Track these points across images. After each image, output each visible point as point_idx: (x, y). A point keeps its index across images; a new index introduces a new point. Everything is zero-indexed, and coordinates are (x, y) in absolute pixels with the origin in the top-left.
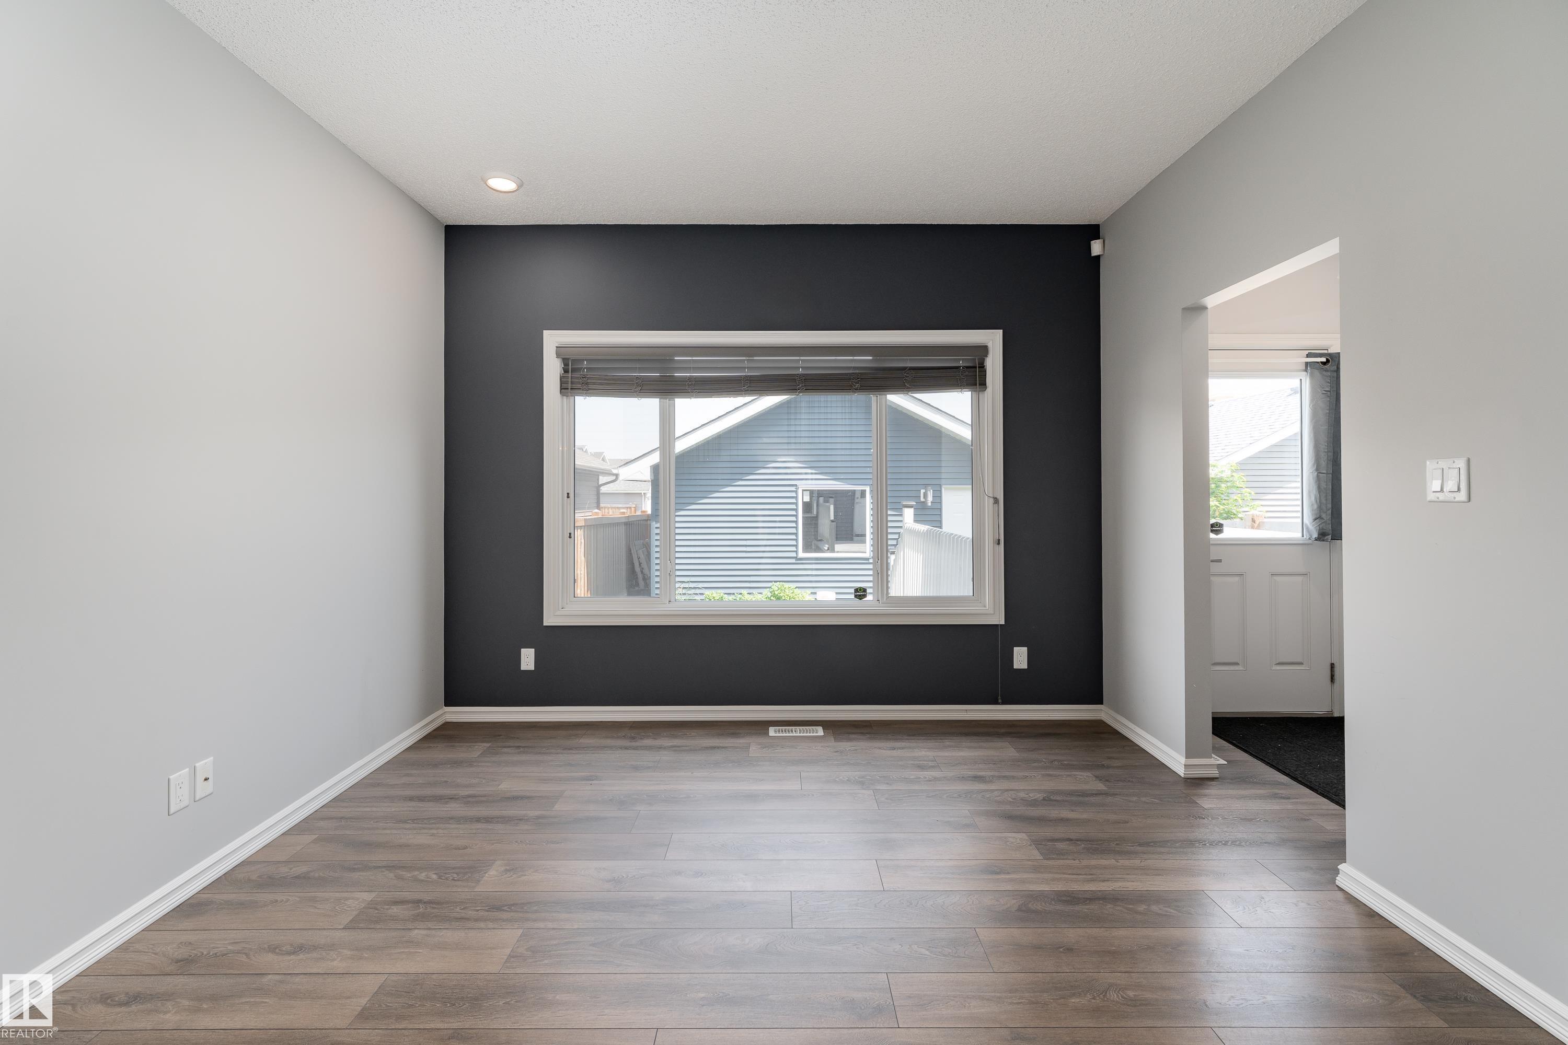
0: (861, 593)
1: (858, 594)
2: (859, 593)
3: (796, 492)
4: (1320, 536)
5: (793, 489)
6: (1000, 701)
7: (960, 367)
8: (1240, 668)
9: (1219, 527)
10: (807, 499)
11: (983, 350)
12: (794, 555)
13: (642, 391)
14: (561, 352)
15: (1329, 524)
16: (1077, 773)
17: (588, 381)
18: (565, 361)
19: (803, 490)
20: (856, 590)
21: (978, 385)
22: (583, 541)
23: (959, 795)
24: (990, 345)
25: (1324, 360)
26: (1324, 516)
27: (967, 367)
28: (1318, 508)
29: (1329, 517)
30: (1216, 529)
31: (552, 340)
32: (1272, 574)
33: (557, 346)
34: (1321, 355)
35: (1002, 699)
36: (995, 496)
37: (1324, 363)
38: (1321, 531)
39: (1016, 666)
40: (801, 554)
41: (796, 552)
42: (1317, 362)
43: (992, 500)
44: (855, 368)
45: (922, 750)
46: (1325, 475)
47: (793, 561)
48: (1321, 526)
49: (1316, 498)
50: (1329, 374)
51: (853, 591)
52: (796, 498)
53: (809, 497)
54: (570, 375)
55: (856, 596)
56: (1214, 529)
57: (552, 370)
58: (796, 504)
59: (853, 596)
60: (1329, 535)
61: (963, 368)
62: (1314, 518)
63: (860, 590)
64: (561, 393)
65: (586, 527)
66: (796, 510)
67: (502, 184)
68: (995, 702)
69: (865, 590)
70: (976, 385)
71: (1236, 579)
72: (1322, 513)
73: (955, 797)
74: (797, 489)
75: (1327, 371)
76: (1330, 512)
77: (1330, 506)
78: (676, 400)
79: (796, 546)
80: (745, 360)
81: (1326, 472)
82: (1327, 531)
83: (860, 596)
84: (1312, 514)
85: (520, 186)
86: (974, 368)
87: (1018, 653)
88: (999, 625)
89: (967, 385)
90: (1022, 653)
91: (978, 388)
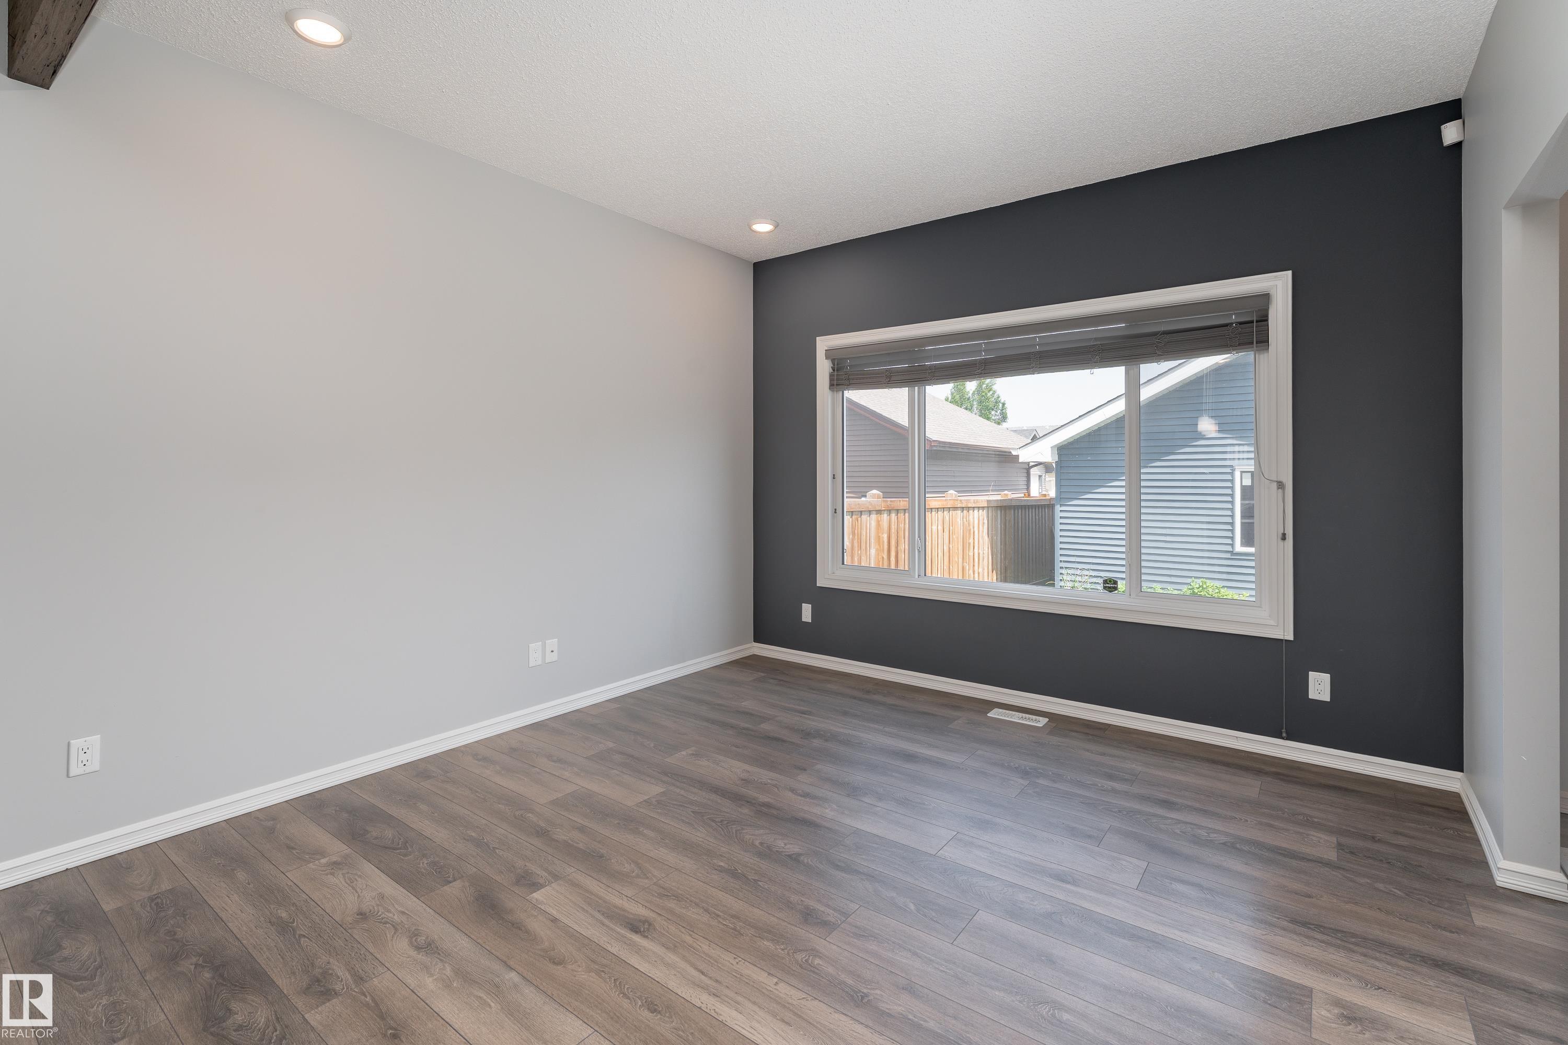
1: (1107, 585)
2: (1109, 585)
3: (1232, 474)
5: (1228, 470)
6: (1284, 735)
7: (1232, 324)
10: (1247, 482)
11: (1264, 299)
12: (1229, 548)
13: (890, 382)
14: (830, 354)
16: (1312, 833)
17: (850, 377)
18: (833, 361)
19: (1242, 472)
20: (1105, 582)
21: (1255, 342)
22: (986, 522)
23: (1119, 810)
24: (1272, 292)
27: (1241, 323)
31: (823, 344)
33: (827, 349)
35: (1287, 733)
36: (1279, 480)
39: (1313, 695)
40: (1239, 548)
41: (1232, 545)
43: (1275, 485)
44: (1096, 339)
45: (1134, 763)
47: (1228, 556)
51: (1101, 581)
52: (1232, 481)
53: (1250, 480)
54: (836, 373)
55: (1105, 588)
57: (823, 368)
58: (1232, 488)
59: (1100, 587)
61: (1236, 325)
63: (1110, 581)
64: (830, 389)
65: (990, 509)
66: (1232, 496)
67: (763, 227)
68: (1279, 736)
69: (1116, 583)
70: (1252, 343)
73: (1115, 812)
74: (1233, 470)
78: (928, 388)
79: (1232, 538)
80: (981, 343)
83: (1110, 588)
85: (776, 226)
86: (1252, 322)
87: (1316, 680)
88: (1286, 640)
89: (1239, 345)
90: (1323, 681)
91: (1255, 347)
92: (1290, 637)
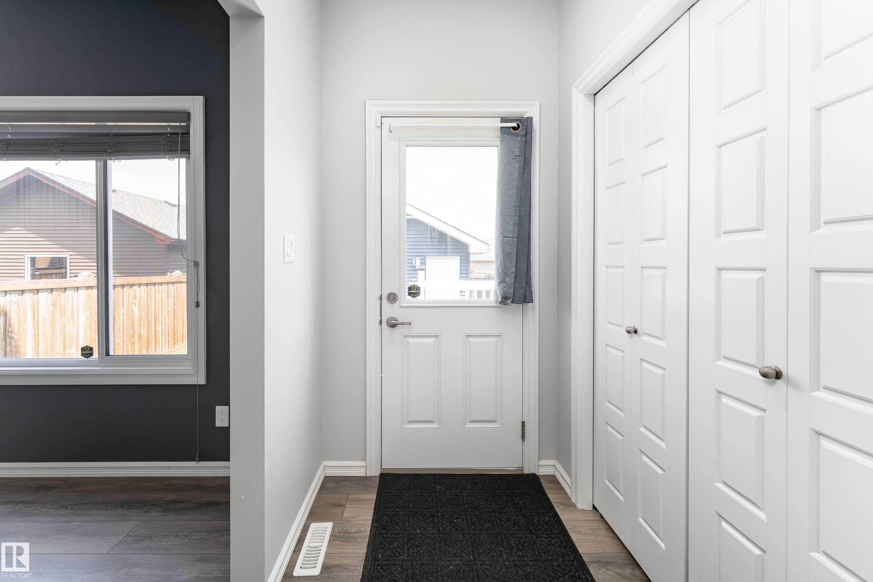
0: (88, 352)
1: (85, 352)
2: (86, 352)
4: (503, 300)
7: (168, 133)
8: (435, 426)
9: (416, 290)
11: (186, 116)
15: (511, 288)
20: (84, 349)
21: (180, 150)
24: (191, 111)
25: (514, 125)
26: (507, 279)
28: (502, 272)
29: (513, 280)
30: (413, 291)
32: (466, 336)
34: (512, 121)
36: (195, 260)
37: (514, 128)
38: (504, 295)
39: (218, 424)
42: (507, 127)
43: (191, 264)
46: (511, 239)
48: (504, 290)
49: (501, 262)
50: (519, 139)
55: (82, 355)
56: (412, 291)
60: (510, 299)
62: (499, 281)
63: (87, 349)
69: (91, 349)
70: (177, 151)
71: (432, 340)
72: (506, 277)
75: (516, 136)
76: (513, 275)
77: (513, 270)
81: (512, 236)
82: (509, 295)
83: (87, 354)
84: (498, 278)
86: (178, 134)
87: (220, 412)
88: (198, 385)
89: (170, 151)
90: (224, 412)
91: (179, 154)
92: (202, 381)
